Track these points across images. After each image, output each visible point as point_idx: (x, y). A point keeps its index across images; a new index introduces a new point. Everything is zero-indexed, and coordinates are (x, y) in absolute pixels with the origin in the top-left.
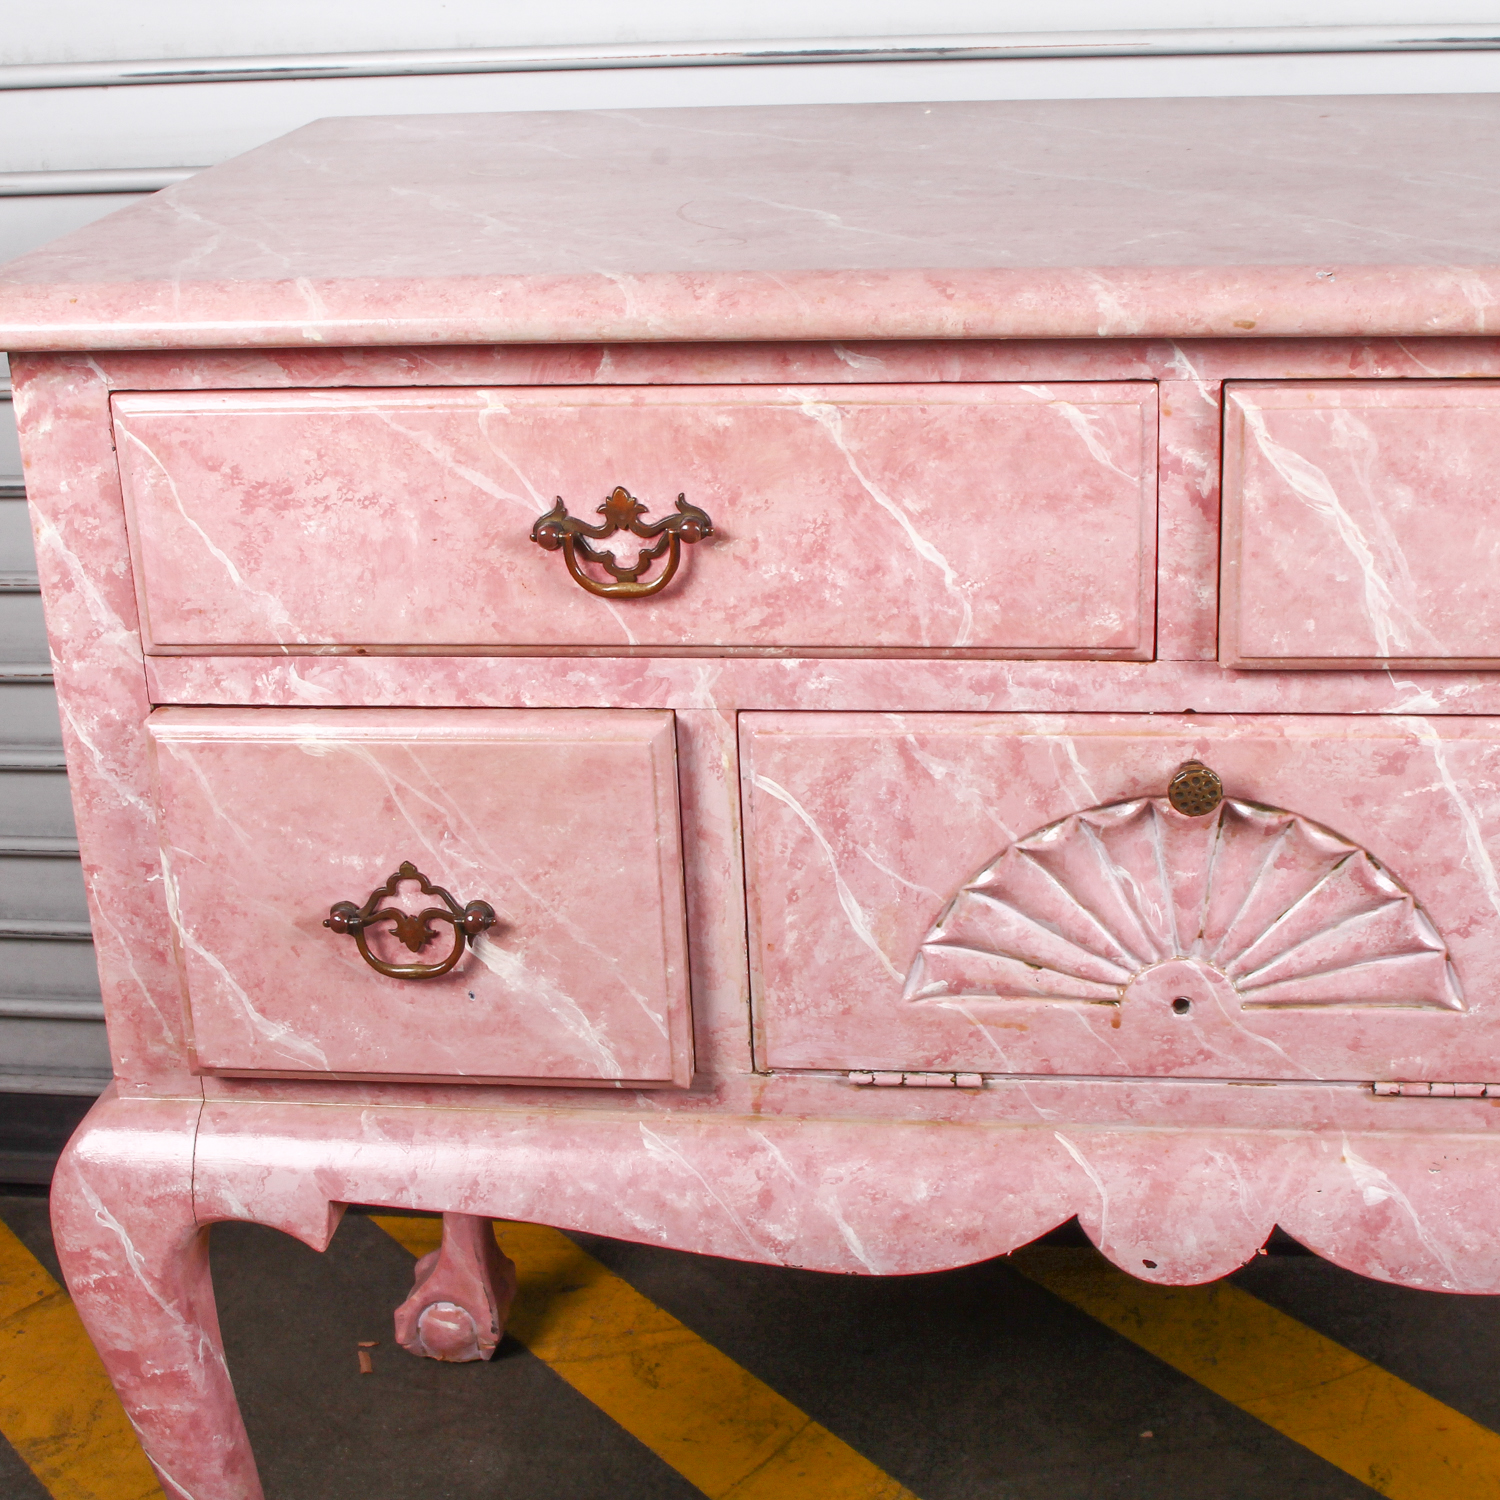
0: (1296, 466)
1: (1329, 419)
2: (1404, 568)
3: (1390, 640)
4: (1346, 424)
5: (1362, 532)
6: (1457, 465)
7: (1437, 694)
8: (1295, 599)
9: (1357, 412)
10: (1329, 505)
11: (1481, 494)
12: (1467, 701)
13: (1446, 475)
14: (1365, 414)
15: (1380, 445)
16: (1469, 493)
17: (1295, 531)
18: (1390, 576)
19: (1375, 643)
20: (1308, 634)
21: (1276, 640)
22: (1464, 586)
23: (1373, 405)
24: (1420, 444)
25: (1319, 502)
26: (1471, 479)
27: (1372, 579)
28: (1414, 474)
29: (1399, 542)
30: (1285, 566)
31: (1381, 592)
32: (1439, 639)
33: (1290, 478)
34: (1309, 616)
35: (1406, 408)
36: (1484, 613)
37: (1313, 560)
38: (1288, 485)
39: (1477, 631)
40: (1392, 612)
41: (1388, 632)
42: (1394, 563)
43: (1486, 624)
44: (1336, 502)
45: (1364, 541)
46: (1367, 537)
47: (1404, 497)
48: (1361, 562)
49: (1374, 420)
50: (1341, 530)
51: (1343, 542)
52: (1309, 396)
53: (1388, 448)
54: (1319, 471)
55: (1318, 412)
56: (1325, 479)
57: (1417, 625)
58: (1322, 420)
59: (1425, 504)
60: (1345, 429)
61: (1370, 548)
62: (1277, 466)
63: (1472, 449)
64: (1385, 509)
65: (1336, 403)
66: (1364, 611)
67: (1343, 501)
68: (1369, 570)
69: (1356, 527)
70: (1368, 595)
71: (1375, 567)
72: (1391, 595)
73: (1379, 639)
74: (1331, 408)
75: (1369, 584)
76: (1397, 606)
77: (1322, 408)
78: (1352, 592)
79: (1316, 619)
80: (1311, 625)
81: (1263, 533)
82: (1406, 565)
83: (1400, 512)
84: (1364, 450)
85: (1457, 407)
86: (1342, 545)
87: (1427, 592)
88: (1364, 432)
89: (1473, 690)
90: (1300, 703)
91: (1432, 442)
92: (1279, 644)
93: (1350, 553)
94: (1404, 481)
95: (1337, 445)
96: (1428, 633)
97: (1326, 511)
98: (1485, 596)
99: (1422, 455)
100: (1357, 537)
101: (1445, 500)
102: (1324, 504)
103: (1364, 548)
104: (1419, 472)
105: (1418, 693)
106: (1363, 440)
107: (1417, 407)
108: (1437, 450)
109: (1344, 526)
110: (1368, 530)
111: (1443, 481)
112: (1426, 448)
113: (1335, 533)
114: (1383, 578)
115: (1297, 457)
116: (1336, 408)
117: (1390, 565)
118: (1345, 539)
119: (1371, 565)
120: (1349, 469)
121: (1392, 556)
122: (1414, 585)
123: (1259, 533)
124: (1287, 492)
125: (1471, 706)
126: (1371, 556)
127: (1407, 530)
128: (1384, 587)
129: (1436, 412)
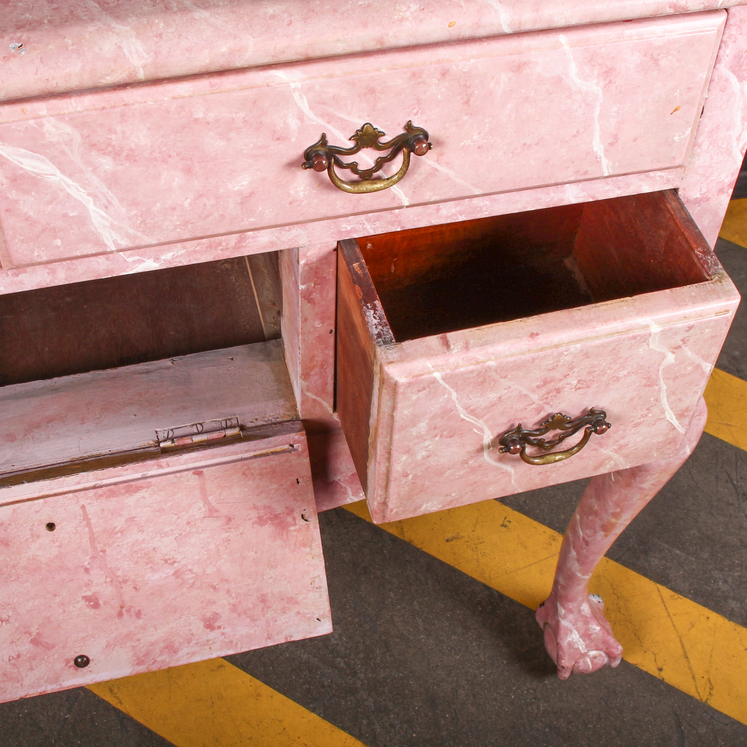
0: (24, 156)
1: (41, 125)
2: (116, 202)
3: (115, 242)
4: (54, 126)
5: (81, 187)
6: (139, 139)
7: (157, 259)
8: (44, 230)
9: (61, 117)
10: (54, 175)
11: (160, 153)
12: (177, 260)
13: (133, 146)
14: (67, 119)
15: (82, 136)
16: (151, 154)
17: (33, 193)
18: (106, 208)
19: (106, 245)
20: (57, 247)
21: (36, 254)
22: (158, 205)
23: (72, 110)
24: (111, 131)
25: (47, 174)
26: (151, 146)
27: (94, 211)
28: (110, 149)
29: (108, 188)
30: (31, 213)
31: (103, 217)
32: (148, 236)
33: (22, 163)
34: (55, 237)
35: (96, 109)
36: (175, 217)
37: (50, 207)
38: (21, 168)
39: (173, 228)
40: (112, 226)
41: (112, 237)
42: (108, 200)
43: (178, 223)
44: (58, 173)
45: (84, 191)
46: (85, 189)
47: (107, 164)
48: (84, 203)
49: (74, 120)
50: (66, 188)
51: (69, 194)
52: (23, 110)
53: (88, 136)
54: (41, 157)
55: (32, 122)
56: (47, 161)
57: (131, 231)
58: (36, 126)
59: (122, 164)
60: (54, 130)
61: (89, 194)
62: (10, 158)
63: (149, 129)
64: (95, 170)
65: (44, 112)
66: (93, 229)
67: (63, 171)
68: (91, 206)
69: (76, 184)
70: (93, 220)
71: (95, 204)
72: (109, 218)
73: (106, 242)
74: (41, 117)
75: (93, 214)
76: (115, 223)
77: (34, 118)
78: (83, 220)
79: (61, 239)
80: (58, 242)
81: (11, 197)
82: (116, 200)
83: (105, 171)
84: (71, 140)
85: (133, 104)
86: (68, 196)
87: (134, 212)
88: (68, 129)
89: (180, 254)
90: (66, 279)
91: (119, 129)
92: (39, 256)
93: (76, 199)
94: (104, 154)
95: (51, 140)
96: (139, 234)
97: (53, 179)
98: (174, 209)
99: (113, 137)
100: (78, 190)
101: (135, 160)
102: (51, 175)
103: (85, 195)
104: (114, 147)
105: (144, 261)
106: (69, 134)
107: (103, 108)
108: (123, 132)
109: (68, 185)
110: (85, 184)
111: (131, 149)
112: (115, 133)
113: (62, 190)
114: (102, 210)
115: (24, 151)
116: (45, 116)
117: (105, 202)
118: (70, 192)
119: (92, 203)
120: (63, 152)
121: (105, 196)
122: (124, 210)
123: (8, 198)
124: (21, 172)
125: (180, 262)
126: (90, 199)
127: (112, 181)
128: (104, 214)
129: (118, 110)
